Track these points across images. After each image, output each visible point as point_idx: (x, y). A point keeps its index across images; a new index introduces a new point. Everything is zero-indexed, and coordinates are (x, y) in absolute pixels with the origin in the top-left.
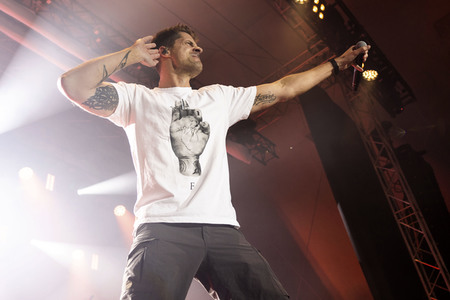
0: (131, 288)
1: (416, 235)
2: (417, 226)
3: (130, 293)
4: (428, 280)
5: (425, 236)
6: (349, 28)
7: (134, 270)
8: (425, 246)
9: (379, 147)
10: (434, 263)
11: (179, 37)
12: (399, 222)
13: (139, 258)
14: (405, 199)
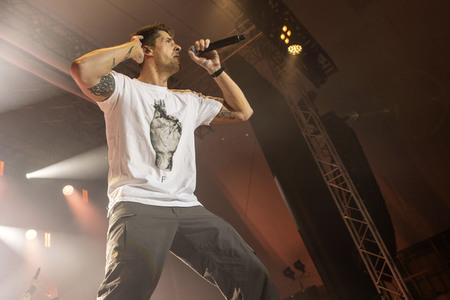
0: (117, 257)
1: (344, 195)
2: (345, 186)
3: (117, 261)
4: (357, 235)
5: (353, 194)
6: (273, 7)
7: (119, 241)
8: (353, 204)
9: (306, 115)
10: (361, 218)
11: (159, 36)
12: (328, 184)
13: (121, 231)
14: (333, 162)
